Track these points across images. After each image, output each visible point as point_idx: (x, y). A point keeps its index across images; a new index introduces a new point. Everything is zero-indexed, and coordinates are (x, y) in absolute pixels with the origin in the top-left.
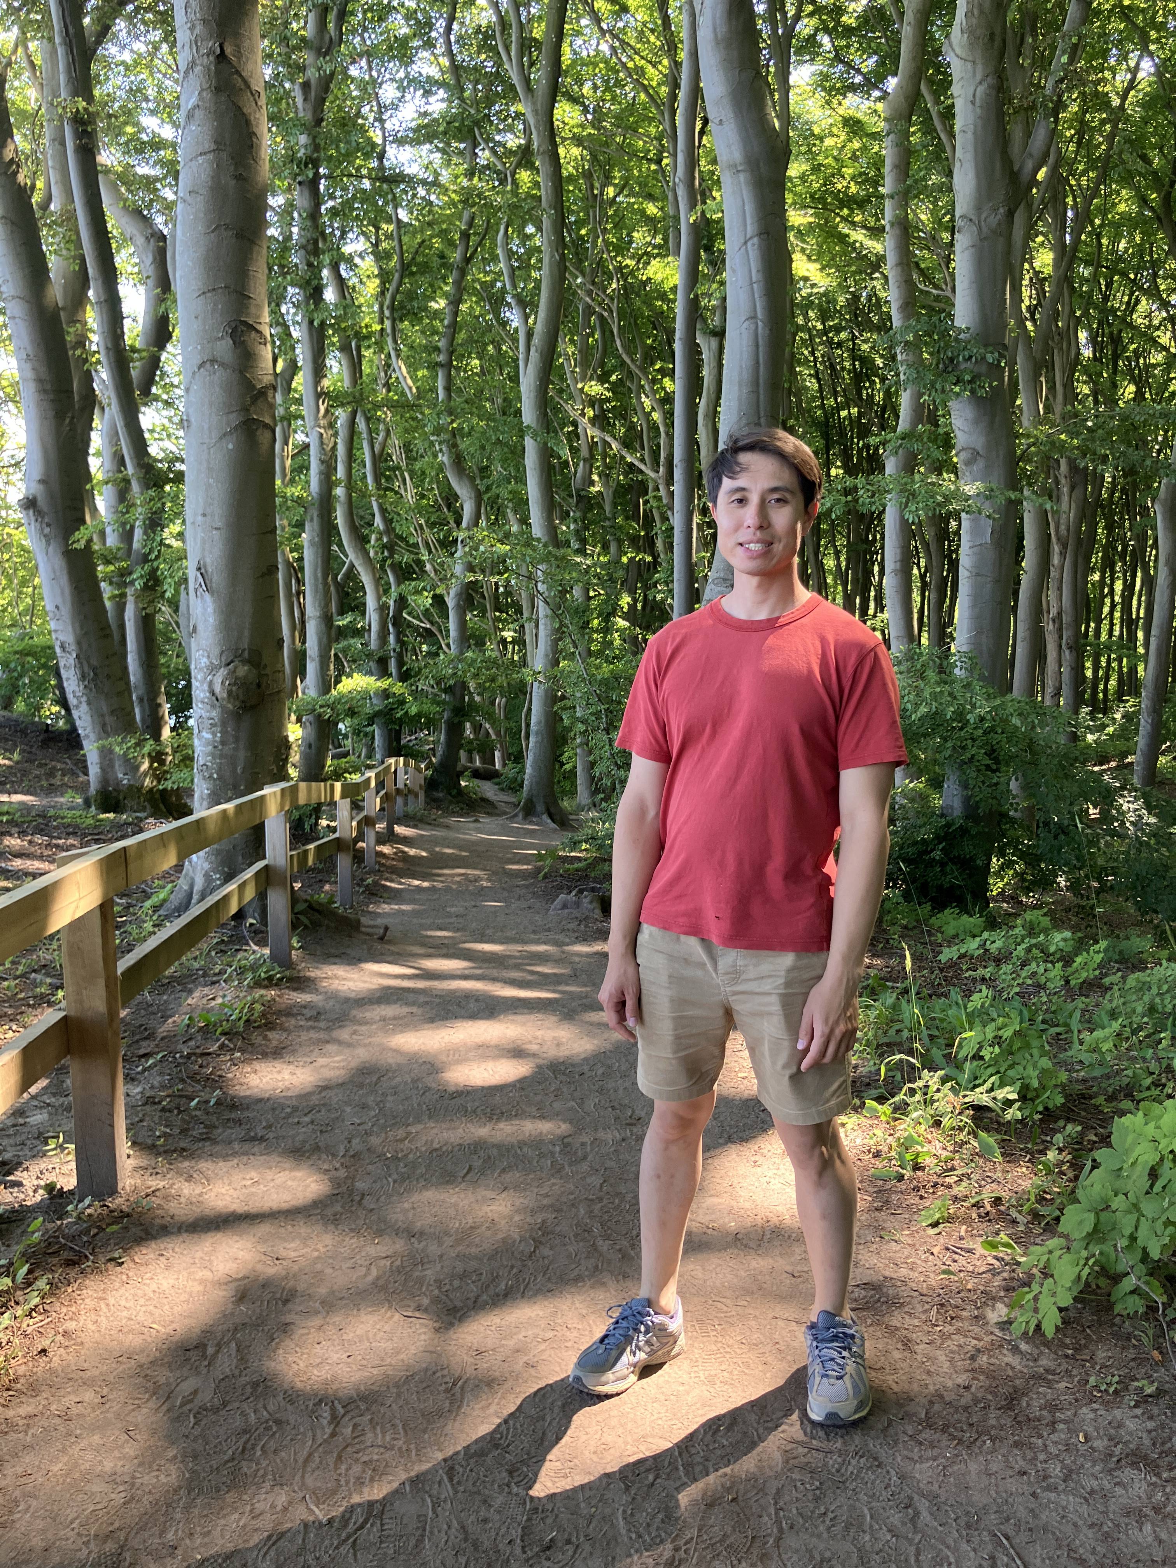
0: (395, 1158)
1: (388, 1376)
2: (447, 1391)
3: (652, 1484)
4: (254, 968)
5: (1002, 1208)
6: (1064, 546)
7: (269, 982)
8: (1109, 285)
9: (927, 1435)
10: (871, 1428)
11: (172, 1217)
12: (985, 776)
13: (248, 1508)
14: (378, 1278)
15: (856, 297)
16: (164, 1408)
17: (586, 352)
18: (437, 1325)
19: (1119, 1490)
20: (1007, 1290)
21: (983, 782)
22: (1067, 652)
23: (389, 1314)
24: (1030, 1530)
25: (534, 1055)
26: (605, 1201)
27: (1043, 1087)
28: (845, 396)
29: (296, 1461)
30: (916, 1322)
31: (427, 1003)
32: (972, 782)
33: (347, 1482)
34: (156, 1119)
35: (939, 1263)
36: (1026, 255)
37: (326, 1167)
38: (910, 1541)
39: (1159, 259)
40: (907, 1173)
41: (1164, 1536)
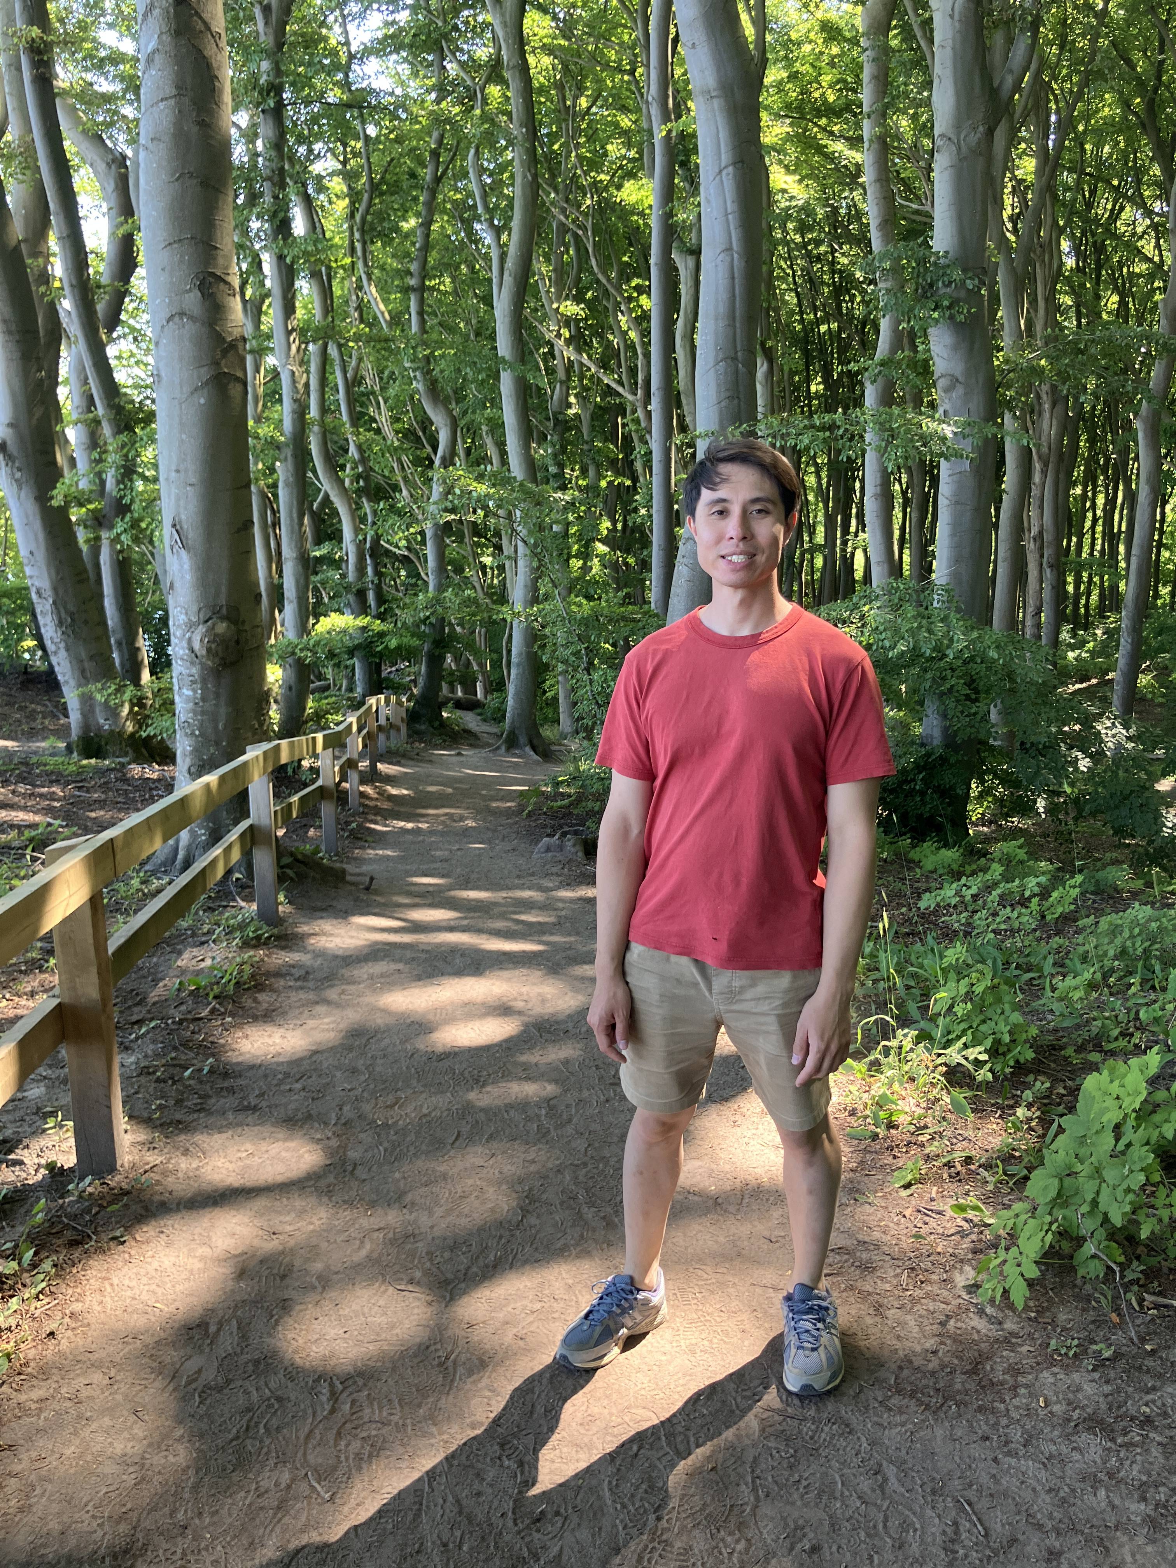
0: (386, 1125)
1: (383, 1351)
2: (441, 1365)
3: (636, 1455)
4: (242, 926)
5: (972, 1167)
6: (1046, 464)
7: (257, 942)
8: (1093, 192)
9: (895, 1401)
10: (843, 1394)
11: (171, 1193)
12: (964, 706)
13: (254, 1486)
14: (372, 1252)
15: (835, 210)
16: (171, 1388)
17: (561, 272)
18: (429, 1298)
19: (1076, 1456)
20: (975, 1252)
21: (962, 712)
22: (1048, 571)
23: (383, 1288)
24: (991, 1495)
25: (520, 1013)
26: (590, 1166)
27: (1013, 1041)
28: (824, 311)
29: (297, 1438)
30: (887, 1286)
31: (413, 959)
32: (950, 713)
33: (347, 1459)
34: (151, 1090)
35: (911, 1225)
36: (1008, 165)
37: (318, 1136)
38: (879, 1508)
39: (1143, 165)
40: (881, 1131)
41: (1117, 1502)
